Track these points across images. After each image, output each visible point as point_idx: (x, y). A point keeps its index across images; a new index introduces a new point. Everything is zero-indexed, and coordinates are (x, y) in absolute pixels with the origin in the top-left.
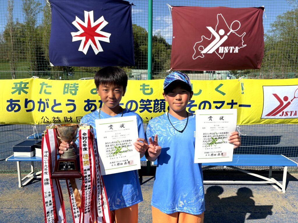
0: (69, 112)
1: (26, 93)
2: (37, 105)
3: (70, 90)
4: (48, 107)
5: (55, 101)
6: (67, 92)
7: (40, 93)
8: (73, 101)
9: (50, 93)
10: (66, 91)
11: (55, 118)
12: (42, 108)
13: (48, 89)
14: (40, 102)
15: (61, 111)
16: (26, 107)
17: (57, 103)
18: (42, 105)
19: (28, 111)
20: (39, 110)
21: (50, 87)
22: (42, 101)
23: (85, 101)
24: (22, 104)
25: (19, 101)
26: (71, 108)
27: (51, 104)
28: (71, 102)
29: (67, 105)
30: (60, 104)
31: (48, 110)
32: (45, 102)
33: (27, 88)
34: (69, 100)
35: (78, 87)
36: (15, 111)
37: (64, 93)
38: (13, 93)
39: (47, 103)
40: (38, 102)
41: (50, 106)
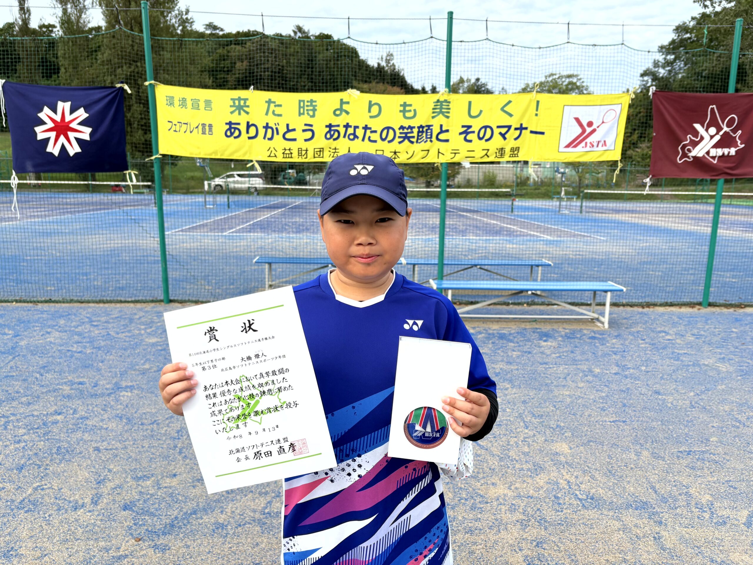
0: (306, 140)
1: (247, 113)
2: (262, 131)
3: (307, 110)
4: (278, 133)
5: (288, 125)
6: (303, 114)
7: (267, 114)
8: (311, 126)
9: (280, 115)
10: (302, 111)
11: (285, 149)
12: (269, 135)
13: (278, 111)
14: (267, 127)
15: (295, 140)
16: (248, 132)
17: (290, 128)
18: (270, 131)
19: (250, 138)
20: (264, 138)
21: (280, 106)
22: (270, 125)
23: (327, 126)
24: (243, 127)
25: (239, 124)
26: (309, 134)
27: (282, 129)
28: (309, 128)
29: (304, 131)
30: (294, 130)
31: (278, 138)
32: (274, 127)
33: (248, 106)
34: (306, 125)
35: (316, 106)
36: (235, 138)
37: (300, 114)
38: (232, 113)
39: (277, 129)
40: (264, 127)
41: (281, 132)
